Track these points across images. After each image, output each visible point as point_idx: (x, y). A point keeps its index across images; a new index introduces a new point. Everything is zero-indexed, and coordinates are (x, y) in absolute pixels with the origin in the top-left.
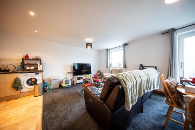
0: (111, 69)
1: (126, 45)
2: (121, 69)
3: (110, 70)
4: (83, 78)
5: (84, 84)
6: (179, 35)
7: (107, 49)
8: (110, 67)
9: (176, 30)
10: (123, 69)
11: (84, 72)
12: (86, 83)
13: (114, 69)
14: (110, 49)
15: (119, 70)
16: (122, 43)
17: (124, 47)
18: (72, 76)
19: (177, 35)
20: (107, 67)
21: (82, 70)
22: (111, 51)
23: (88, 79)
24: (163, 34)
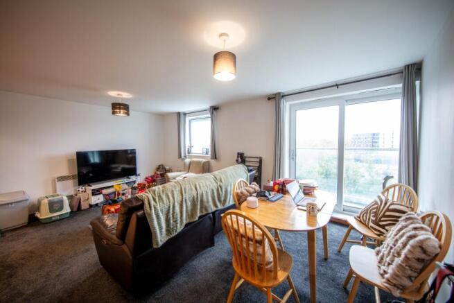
0: (187, 161)
1: (215, 109)
2: (209, 162)
3: (185, 164)
5: (108, 207)
6: (291, 105)
7: (179, 114)
8: (185, 157)
9: (283, 96)
10: (213, 162)
11: (119, 170)
12: (110, 204)
13: (194, 162)
14: (185, 114)
15: (204, 162)
16: (207, 106)
17: (212, 114)
18: (74, 186)
19: (286, 105)
20: (180, 157)
21: (114, 166)
22: (187, 119)
23: (119, 194)
24: (269, 99)
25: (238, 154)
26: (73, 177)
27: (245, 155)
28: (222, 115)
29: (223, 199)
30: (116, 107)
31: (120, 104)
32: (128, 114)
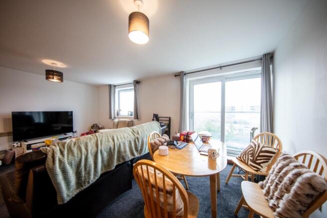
0: (116, 120)
1: (137, 82)
2: (132, 121)
3: (114, 123)
4: (33, 146)
6: (190, 81)
7: (110, 86)
8: (115, 118)
9: (185, 74)
10: (135, 121)
11: (59, 128)
13: (121, 121)
14: (115, 86)
15: (129, 122)
16: (130, 80)
17: (135, 86)
18: (9, 142)
19: (188, 80)
20: (110, 118)
21: (55, 125)
22: (117, 90)
24: (176, 76)
25: (154, 115)
26: (8, 134)
27: (159, 116)
28: (142, 87)
29: (139, 148)
30: (50, 73)
31: (53, 71)
32: (62, 80)
